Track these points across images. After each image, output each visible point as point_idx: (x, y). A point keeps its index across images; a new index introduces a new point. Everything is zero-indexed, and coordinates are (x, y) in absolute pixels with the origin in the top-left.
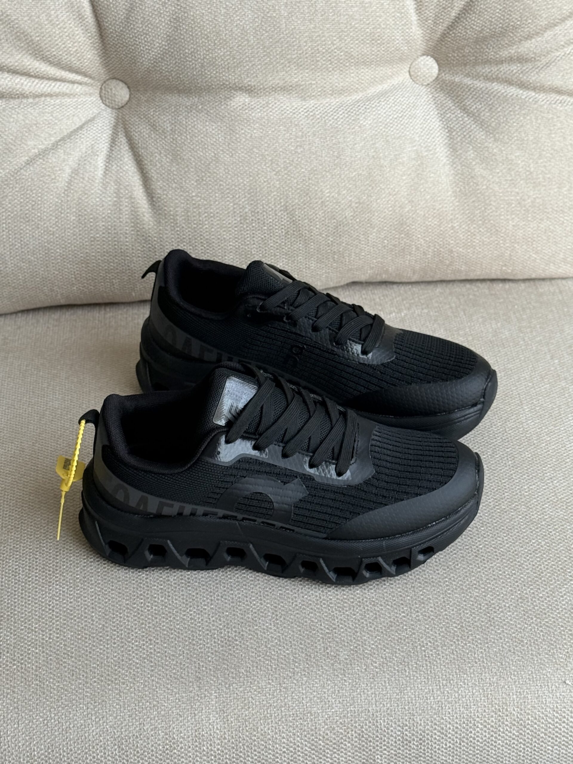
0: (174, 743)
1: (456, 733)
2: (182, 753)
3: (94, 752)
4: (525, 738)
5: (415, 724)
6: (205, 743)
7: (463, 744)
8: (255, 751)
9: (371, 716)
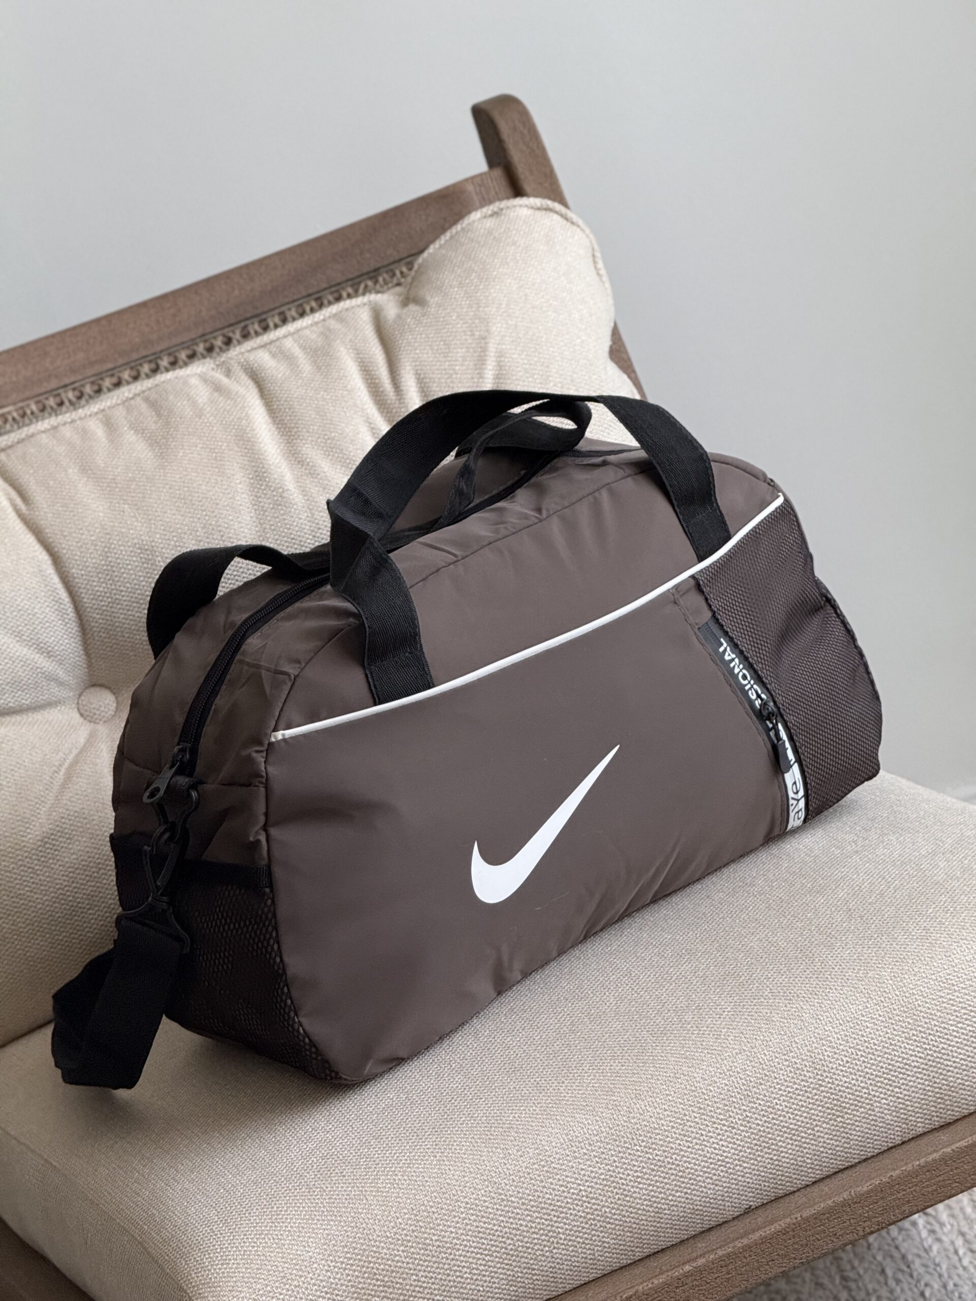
0: (550, 1156)
1: (848, 1042)
3: (465, 1197)
4: (923, 1023)
5: (799, 1047)
6: (582, 1144)
7: (859, 1053)
8: (640, 1135)
9: (749, 1054)
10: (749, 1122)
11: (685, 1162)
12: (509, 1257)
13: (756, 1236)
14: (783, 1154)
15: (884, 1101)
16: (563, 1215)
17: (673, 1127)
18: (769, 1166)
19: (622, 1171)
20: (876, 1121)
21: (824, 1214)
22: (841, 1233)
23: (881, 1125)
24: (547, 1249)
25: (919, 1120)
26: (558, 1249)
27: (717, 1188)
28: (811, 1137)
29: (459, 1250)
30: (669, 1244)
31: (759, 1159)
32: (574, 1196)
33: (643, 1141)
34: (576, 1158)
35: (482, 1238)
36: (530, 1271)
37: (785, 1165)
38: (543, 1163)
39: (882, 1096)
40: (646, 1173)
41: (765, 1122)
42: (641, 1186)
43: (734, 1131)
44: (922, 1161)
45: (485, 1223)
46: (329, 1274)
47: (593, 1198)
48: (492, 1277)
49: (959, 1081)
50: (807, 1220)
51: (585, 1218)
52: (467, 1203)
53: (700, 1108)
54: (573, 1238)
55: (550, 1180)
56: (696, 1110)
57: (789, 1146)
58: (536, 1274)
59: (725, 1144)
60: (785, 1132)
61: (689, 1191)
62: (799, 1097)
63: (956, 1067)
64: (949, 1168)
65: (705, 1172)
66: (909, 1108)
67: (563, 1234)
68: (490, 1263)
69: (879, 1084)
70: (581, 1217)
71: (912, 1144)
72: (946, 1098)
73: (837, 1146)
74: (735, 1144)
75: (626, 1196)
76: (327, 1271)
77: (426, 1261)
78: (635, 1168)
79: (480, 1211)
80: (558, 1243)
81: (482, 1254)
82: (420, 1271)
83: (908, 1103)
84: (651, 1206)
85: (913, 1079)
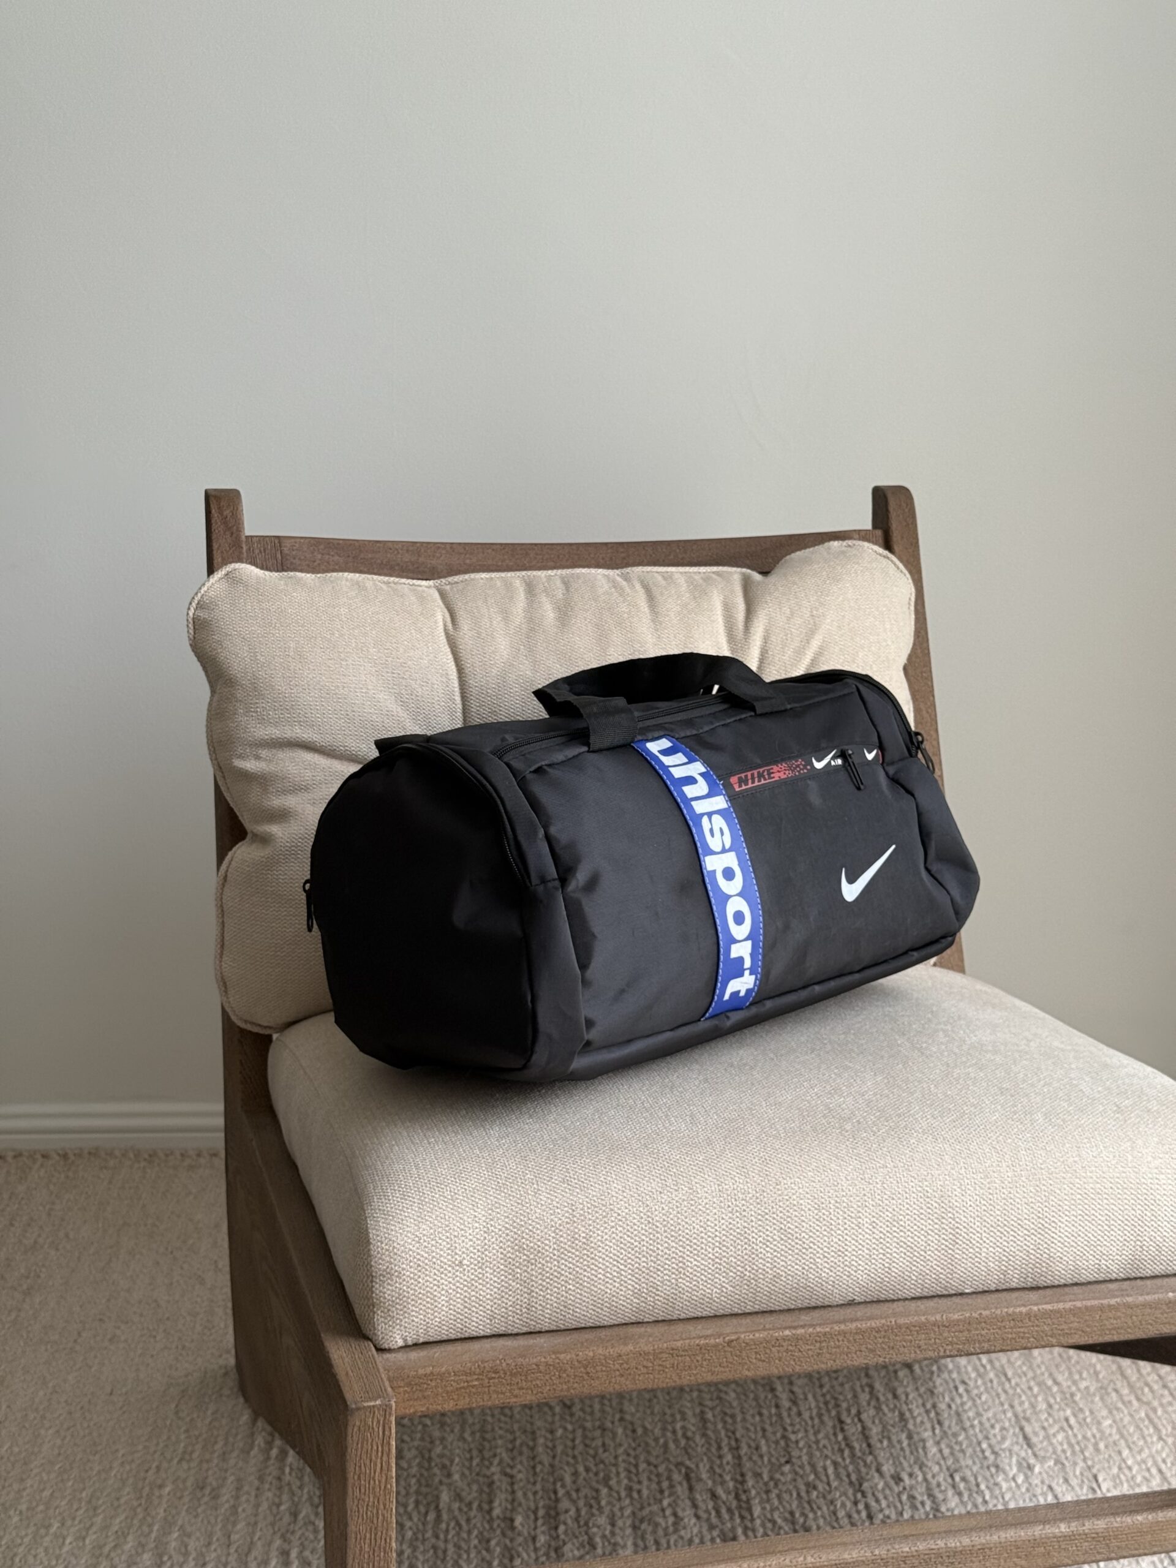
0: (699, 1198)
1: (975, 1189)
2: (707, 1209)
3: (619, 1209)
7: (983, 1202)
10: (874, 1227)
11: (811, 1242)
12: (640, 1272)
13: (853, 1326)
14: (894, 1264)
15: (991, 1249)
16: (696, 1252)
17: (809, 1210)
18: (880, 1270)
19: (756, 1231)
20: (980, 1263)
21: (915, 1326)
22: (925, 1347)
23: (983, 1268)
24: (674, 1276)
25: (1016, 1275)
26: (684, 1279)
27: (830, 1273)
28: (922, 1258)
29: (600, 1252)
30: (777, 1308)
31: (873, 1261)
32: (710, 1239)
33: (781, 1212)
34: (721, 1207)
35: (622, 1248)
36: (654, 1290)
37: (893, 1274)
38: (693, 1202)
39: (991, 1244)
40: (775, 1240)
41: (888, 1232)
42: (768, 1249)
43: (860, 1231)
44: (1011, 1310)
45: (628, 1236)
46: (486, 1235)
47: (724, 1246)
48: (622, 1285)
49: (1059, 1254)
50: (900, 1327)
51: (713, 1260)
52: (619, 1215)
53: (836, 1202)
54: (699, 1275)
55: (693, 1219)
56: (832, 1202)
57: (901, 1259)
58: (658, 1295)
59: (849, 1239)
60: (901, 1247)
61: (807, 1268)
62: (922, 1221)
63: (1059, 1242)
64: (1030, 1324)
65: (825, 1257)
66: (1011, 1263)
67: (691, 1268)
68: (623, 1272)
69: (992, 1234)
70: (710, 1258)
71: (1005, 1294)
72: (1044, 1264)
73: (941, 1273)
74: (857, 1241)
75: (753, 1253)
76: (485, 1232)
77: (569, 1252)
78: (768, 1233)
79: (628, 1225)
80: (684, 1274)
81: (618, 1262)
82: (562, 1259)
83: (1011, 1257)
84: (771, 1269)
85: (1022, 1239)
